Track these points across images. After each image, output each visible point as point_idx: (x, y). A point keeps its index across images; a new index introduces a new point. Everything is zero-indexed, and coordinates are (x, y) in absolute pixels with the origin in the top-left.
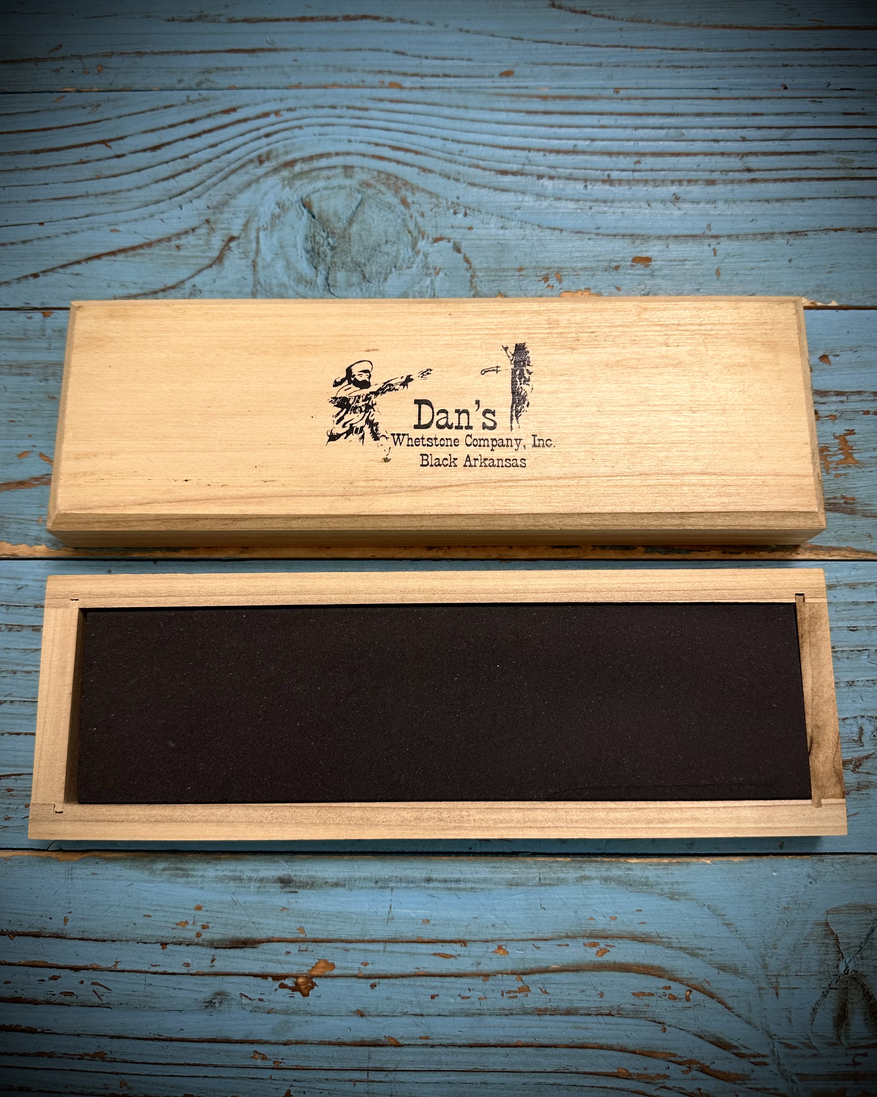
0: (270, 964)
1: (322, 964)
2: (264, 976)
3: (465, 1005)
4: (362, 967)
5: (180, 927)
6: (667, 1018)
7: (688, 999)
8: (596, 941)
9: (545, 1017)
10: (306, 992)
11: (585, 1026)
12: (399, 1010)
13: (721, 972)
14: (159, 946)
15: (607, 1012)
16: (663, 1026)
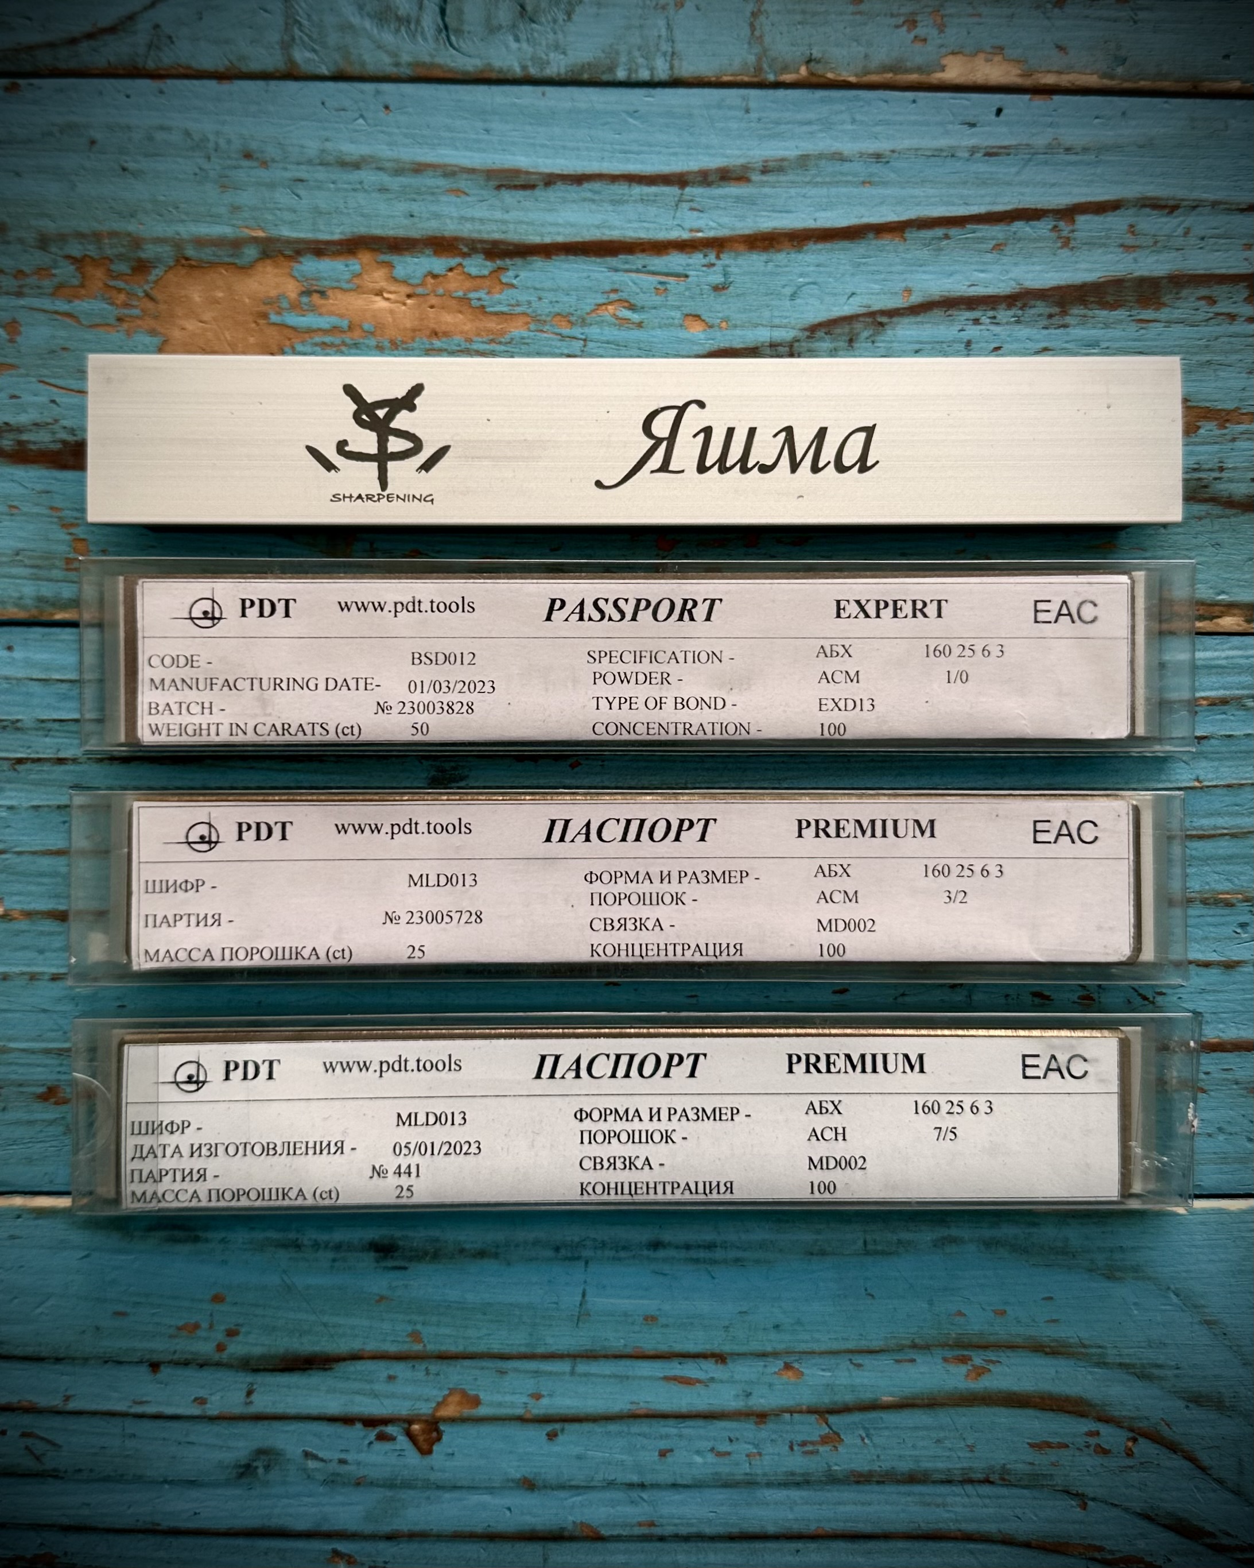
0: (358, 1398)
1: (455, 1398)
2: (347, 1420)
3: (724, 1468)
4: (531, 1402)
5: (184, 1333)
6: (1091, 1485)
7: (1129, 1453)
8: (966, 1353)
9: (867, 1488)
10: (425, 1447)
11: (939, 1500)
12: (600, 1477)
13: (1191, 1405)
14: (144, 1369)
15: (980, 1476)
16: (1082, 1500)
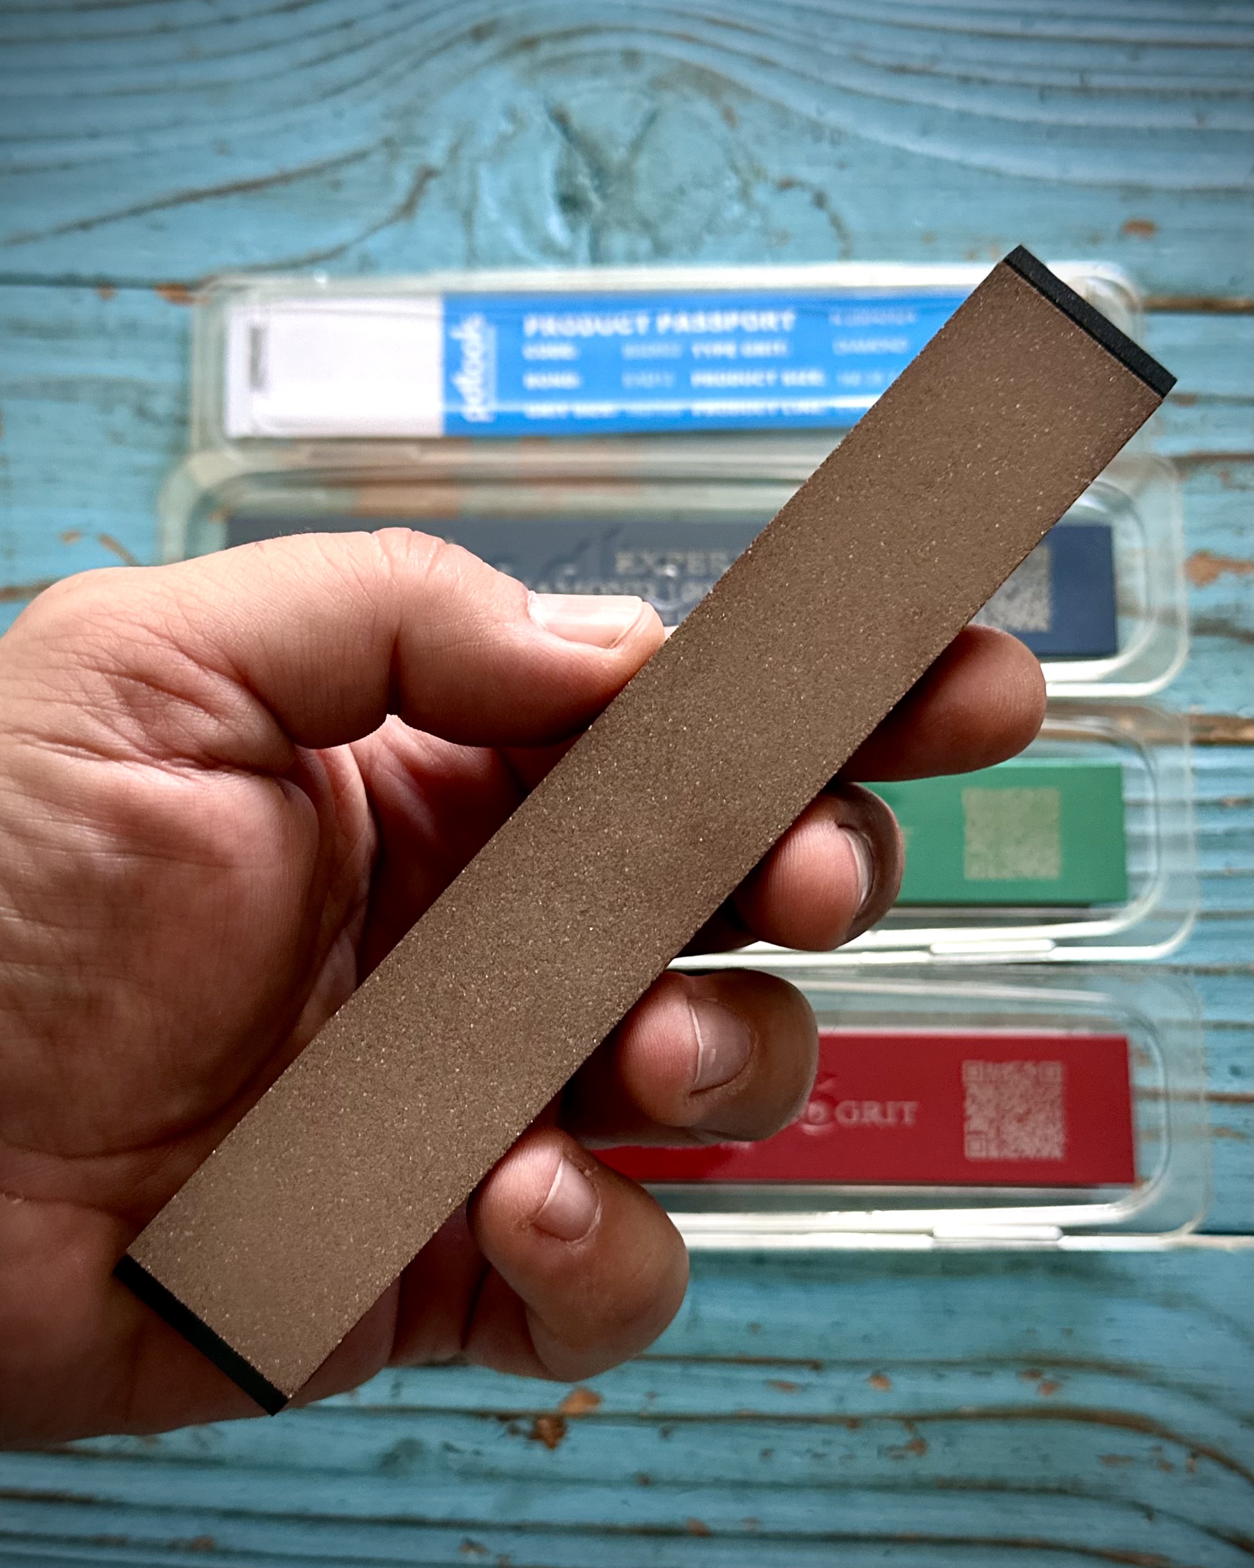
0: (493, 1395)
1: (581, 1396)
2: (481, 1415)
3: (820, 1469)
4: (647, 1400)
6: (1157, 1500)
7: (1190, 1470)
8: (1037, 1368)
9: (951, 1494)
10: (552, 1441)
11: (1017, 1509)
12: (708, 1474)
13: (1245, 1425)
15: (1055, 1487)
16: (1149, 1512)
